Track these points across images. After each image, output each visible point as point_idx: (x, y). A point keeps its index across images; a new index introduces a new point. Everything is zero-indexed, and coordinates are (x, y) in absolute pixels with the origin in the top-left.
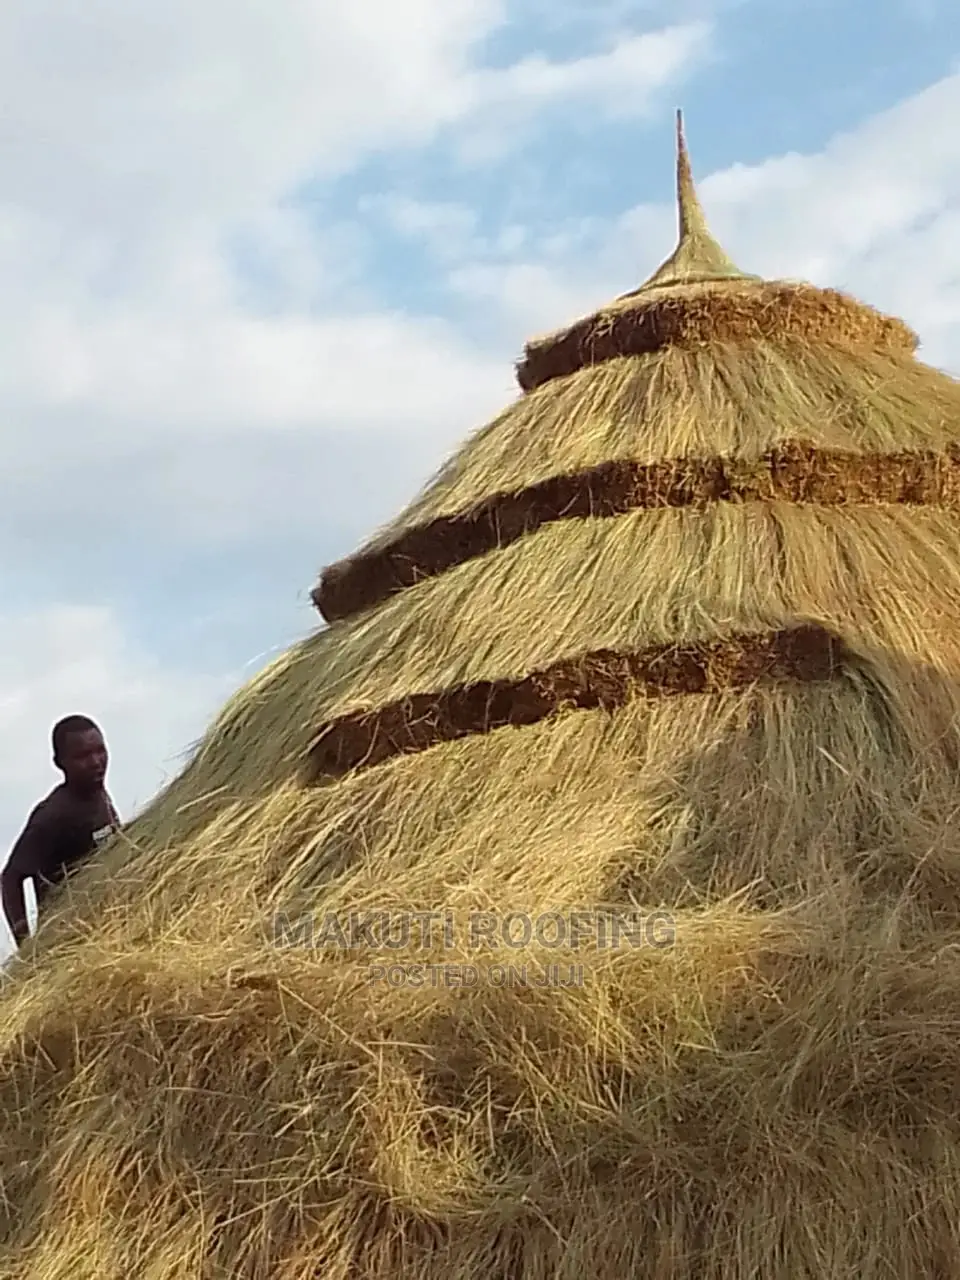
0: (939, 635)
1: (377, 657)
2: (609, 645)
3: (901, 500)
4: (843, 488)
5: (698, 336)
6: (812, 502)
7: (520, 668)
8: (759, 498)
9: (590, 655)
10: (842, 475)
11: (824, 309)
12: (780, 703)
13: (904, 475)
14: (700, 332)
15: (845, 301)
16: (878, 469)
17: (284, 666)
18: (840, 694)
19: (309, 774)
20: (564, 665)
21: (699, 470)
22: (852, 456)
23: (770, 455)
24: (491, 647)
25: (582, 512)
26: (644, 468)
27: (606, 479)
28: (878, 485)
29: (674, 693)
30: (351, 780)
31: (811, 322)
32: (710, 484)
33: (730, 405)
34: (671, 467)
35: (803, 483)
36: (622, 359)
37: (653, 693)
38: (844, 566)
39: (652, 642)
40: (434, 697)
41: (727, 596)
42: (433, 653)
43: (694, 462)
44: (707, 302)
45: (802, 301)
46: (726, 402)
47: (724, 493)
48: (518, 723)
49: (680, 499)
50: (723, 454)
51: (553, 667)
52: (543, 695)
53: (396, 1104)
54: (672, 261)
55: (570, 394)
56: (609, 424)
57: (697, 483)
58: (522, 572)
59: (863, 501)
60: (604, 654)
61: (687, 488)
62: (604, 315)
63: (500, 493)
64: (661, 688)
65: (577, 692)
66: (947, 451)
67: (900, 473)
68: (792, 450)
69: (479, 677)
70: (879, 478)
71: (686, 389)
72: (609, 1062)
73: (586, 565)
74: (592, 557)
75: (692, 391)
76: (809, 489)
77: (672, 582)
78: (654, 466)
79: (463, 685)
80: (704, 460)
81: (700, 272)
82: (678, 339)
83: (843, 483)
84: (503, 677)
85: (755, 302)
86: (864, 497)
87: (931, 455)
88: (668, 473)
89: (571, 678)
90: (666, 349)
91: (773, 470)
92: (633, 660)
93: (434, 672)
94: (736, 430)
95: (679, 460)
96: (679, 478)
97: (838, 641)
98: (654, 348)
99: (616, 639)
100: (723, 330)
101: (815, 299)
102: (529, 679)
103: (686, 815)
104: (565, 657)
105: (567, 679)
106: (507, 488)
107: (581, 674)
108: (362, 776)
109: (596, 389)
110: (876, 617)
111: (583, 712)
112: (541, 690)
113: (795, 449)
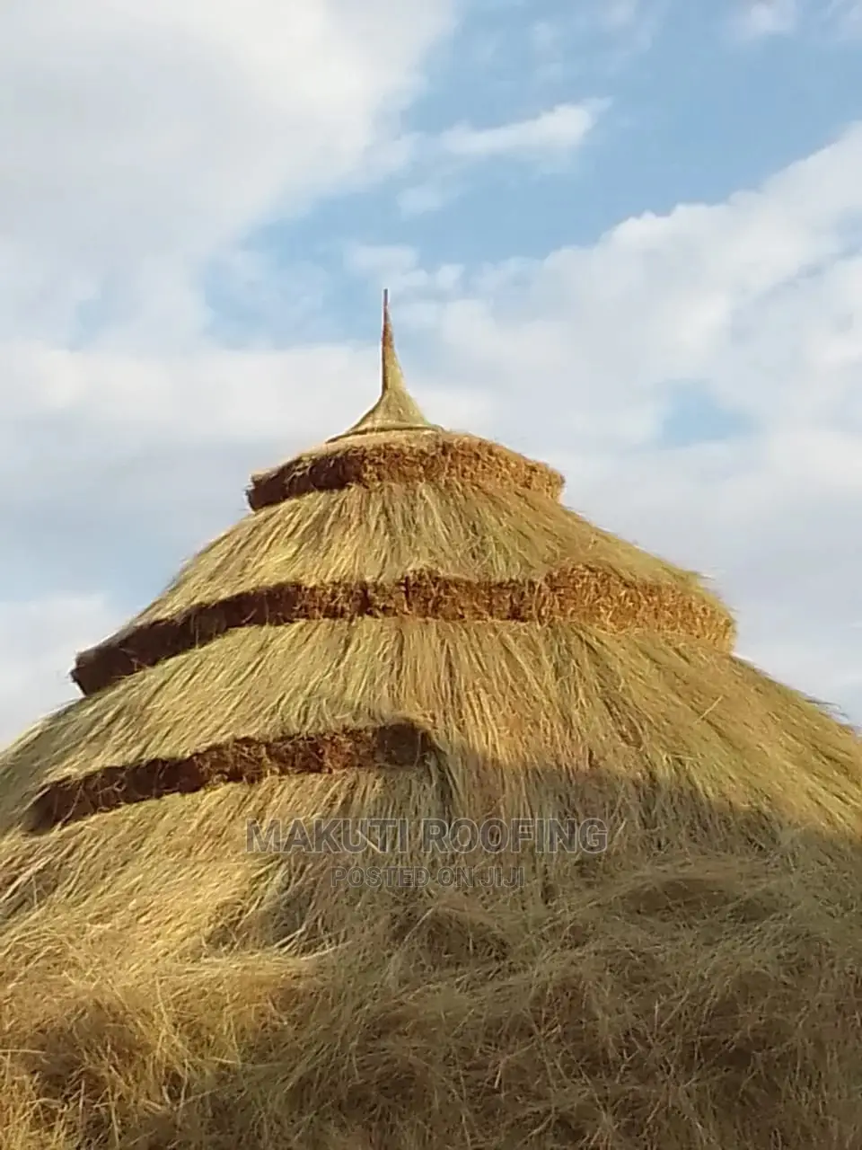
0: (508, 732)
1: (93, 733)
2: (251, 734)
3: (508, 618)
4: (462, 608)
5: (376, 477)
6: (437, 618)
7: (184, 751)
8: (395, 614)
9: (236, 741)
10: (461, 598)
11: (478, 457)
12: (372, 785)
13: (511, 598)
14: (378, 475)
15: (496, 451)
16: (490, 593)
17: (36, 734)
18: (420, 779)
19: (31, 825)
20: (217, 748)
21: (349, 593)
22: (469, 583)
23: (404, 581)
24: (169, 731)
25: (260, 621)
26: (306, 589)
27: (278, 596)
28: (490, 607)
29: (298, 773)
30: (56, 833)
31: (467, 468)
32: (358, 603)
33: (387, 537)
34: (328, 588)
35: (430, 604)
36: (317, 493)
37: (283, 772)
38: (448, 673)
39: (283, 733)
40: (122, 769)
41: (348, 696)
42: (130, 732)
43: (346, 586)
44: (384, 450)
45: (460, 452)
46: (385, 534)
47: (369, 609)
48: (184, 791)
49: (333, 613)
50: (368, 579)
51: (210, 749)
52: (201, 770)
53: (16, 1096)
54: (373, 412)
55: (271, 523)
56: (295, 549)
57: (347, 601)
58: (207, 667)
59: (478, 619)
60: (247, 741)
61: (339, 605)
62: (304, 459)
63: (201, 603)
64: (290, 768)
65: (227, 770)
66: (546, 580)
67: (507, 597)
68: (421, 578)
69: (154, 755)
70: (490, 600)
71: (356, 522)
72: (167, 1068)
73: (252, 666)
74: (258, 659)
75: (361, 523)
76: (435, 608)
77: (311, 683)
78: (315, 587)
79: (142, 760)
80: (354, 583)
81: (392, 422)
82: (360, 480)
83: (462, 604)
84: (172, 756)
85: (422, 452)
86: (480, 616)
87: (532, 584)
88: (325, 593)
89: (223, 759)
90: (350, 487)
91: (407, 593)
92: (268, 745)
93: (125, 748)
94: (386, 556)
95: (334, 583)
96: (333, 596)
97: (426, 736)
98: (342, 485)
99: (256, 730)
100: (396, 474)
101: (471, 450)
102: (191, 757)
103: (280, 874)
104: (219, 742)
105: (218, 759)
106: (207, 599)
107: (230, 756)
108: (66, 830)
109: (292, 518)
110: (461, 717)
111: (231, 785)
112: (200, 767)
113: (424, 577)
